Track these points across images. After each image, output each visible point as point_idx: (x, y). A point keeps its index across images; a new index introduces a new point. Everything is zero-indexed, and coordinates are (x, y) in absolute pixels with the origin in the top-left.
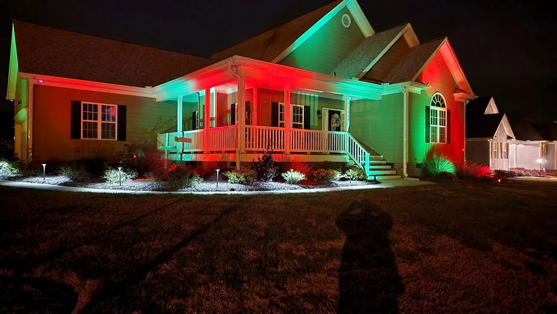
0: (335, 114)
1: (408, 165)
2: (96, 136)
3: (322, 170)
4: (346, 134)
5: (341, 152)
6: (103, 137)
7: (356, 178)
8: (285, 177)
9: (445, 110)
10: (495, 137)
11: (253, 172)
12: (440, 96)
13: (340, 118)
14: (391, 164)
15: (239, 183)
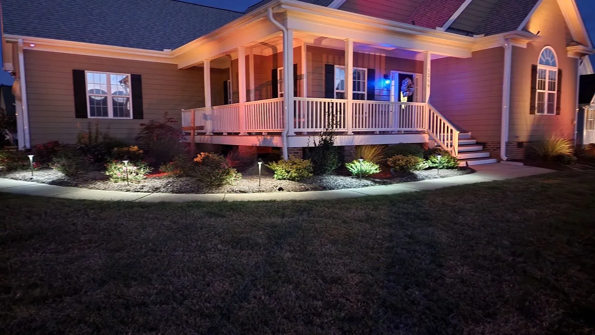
0: (406, 79)
1: (508, 144)
2: (106, 114)
3: (399, 157)
4: (425, 106)
5: (419, 129)
6: (115, 114)
7: (443, 166)
8: (350, 168)
9: (555, 69)
10: (593, 103)
11: (307, 163)
12: (550, 51)
13: (413, 84)
14: (484, 144)
15: (289, 179)
